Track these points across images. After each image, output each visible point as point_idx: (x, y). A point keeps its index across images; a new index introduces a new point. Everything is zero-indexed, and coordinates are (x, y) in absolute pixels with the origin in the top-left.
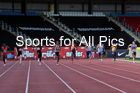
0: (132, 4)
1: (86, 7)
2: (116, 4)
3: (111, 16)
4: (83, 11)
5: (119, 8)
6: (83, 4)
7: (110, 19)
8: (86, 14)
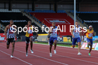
0: (40, 4)
1: (7, 6)
2: (28, 4)
3: (24, 12)
4: (5, 8)
5: (30, 6)
6: (5, 3)
7: (24, 14)
8: (7, 11)
